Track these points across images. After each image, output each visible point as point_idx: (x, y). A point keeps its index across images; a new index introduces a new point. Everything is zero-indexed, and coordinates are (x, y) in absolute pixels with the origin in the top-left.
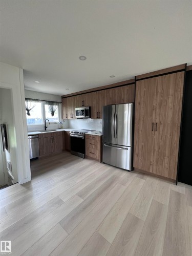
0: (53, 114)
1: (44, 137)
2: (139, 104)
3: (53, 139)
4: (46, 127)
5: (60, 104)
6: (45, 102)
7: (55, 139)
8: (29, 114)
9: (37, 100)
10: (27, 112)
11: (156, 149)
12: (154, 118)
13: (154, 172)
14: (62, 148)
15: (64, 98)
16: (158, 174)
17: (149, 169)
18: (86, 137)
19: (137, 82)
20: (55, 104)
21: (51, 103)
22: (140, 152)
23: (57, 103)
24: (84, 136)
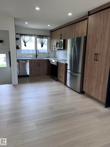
0: (42, 46)
1: (33, 62)
2: (89, 37)
3: (39, 65)
4: (37, 56)
5: (49, 38)
6: (37, 36)
7: (41, 65)
8: (25, 45)
9: (31, 35)
10: (24, 44)
11: (96, 76)
12: (96, 50)
13: (94, 96)
14: (46, 72)
15: (52, 31)
16: (95, 97)
17: (91, 93)
18: (58, 65)
19: (90, 16)
20: (44, 37)
21: (41, 37)
22: (87, 78)
23: (46, 37)
24: (57, 64)
